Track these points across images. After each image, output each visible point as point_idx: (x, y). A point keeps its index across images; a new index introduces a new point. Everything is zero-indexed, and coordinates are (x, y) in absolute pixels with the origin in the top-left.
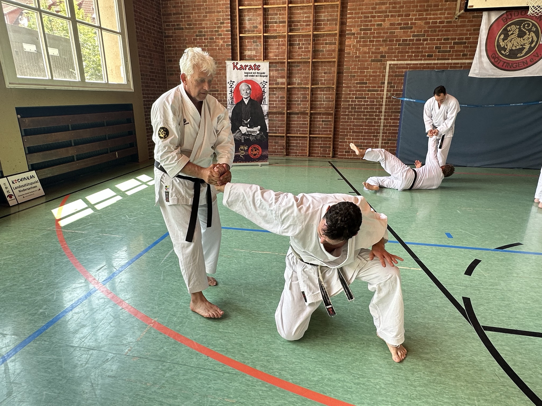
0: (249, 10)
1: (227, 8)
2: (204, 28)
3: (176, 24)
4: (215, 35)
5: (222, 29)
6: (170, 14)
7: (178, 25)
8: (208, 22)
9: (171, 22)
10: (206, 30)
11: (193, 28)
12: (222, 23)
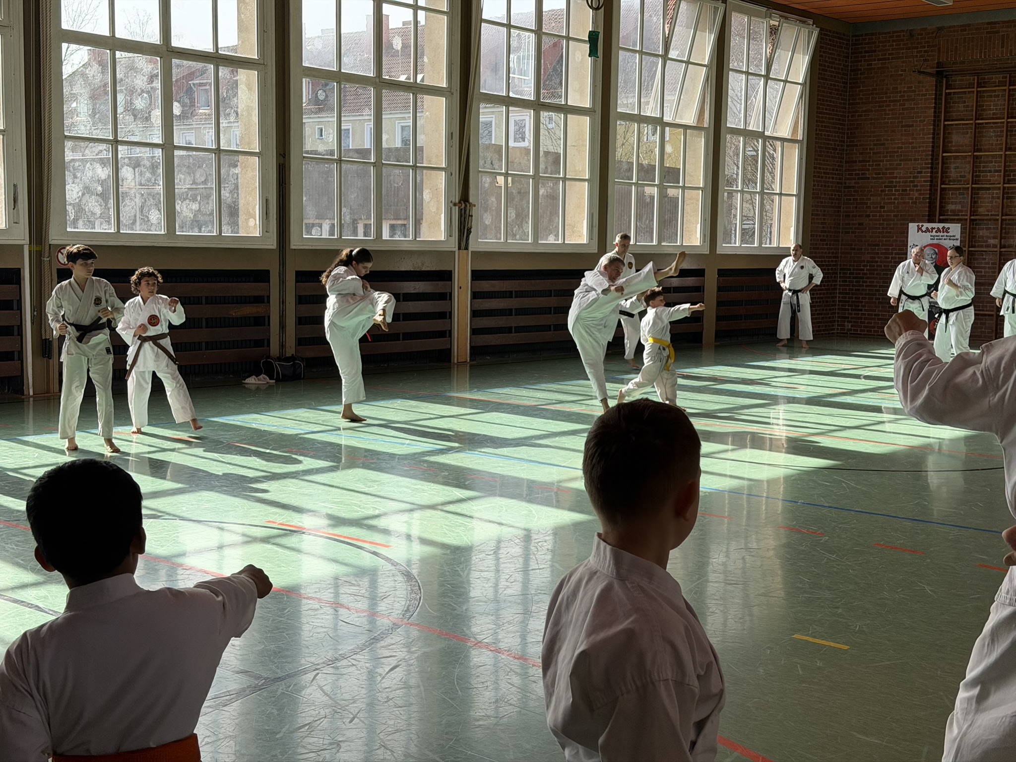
0: (956, 157)
1: (927, 155)
2: (896, 178)
3: (860, 172)
4: (909, 186)
5: (919, 179)
6: (855, 162)
7: (863, 174)
8: (902, 171)
9: (855, 170)
10: (898, 180)
11: (881, 178)
12: (918, 173)
